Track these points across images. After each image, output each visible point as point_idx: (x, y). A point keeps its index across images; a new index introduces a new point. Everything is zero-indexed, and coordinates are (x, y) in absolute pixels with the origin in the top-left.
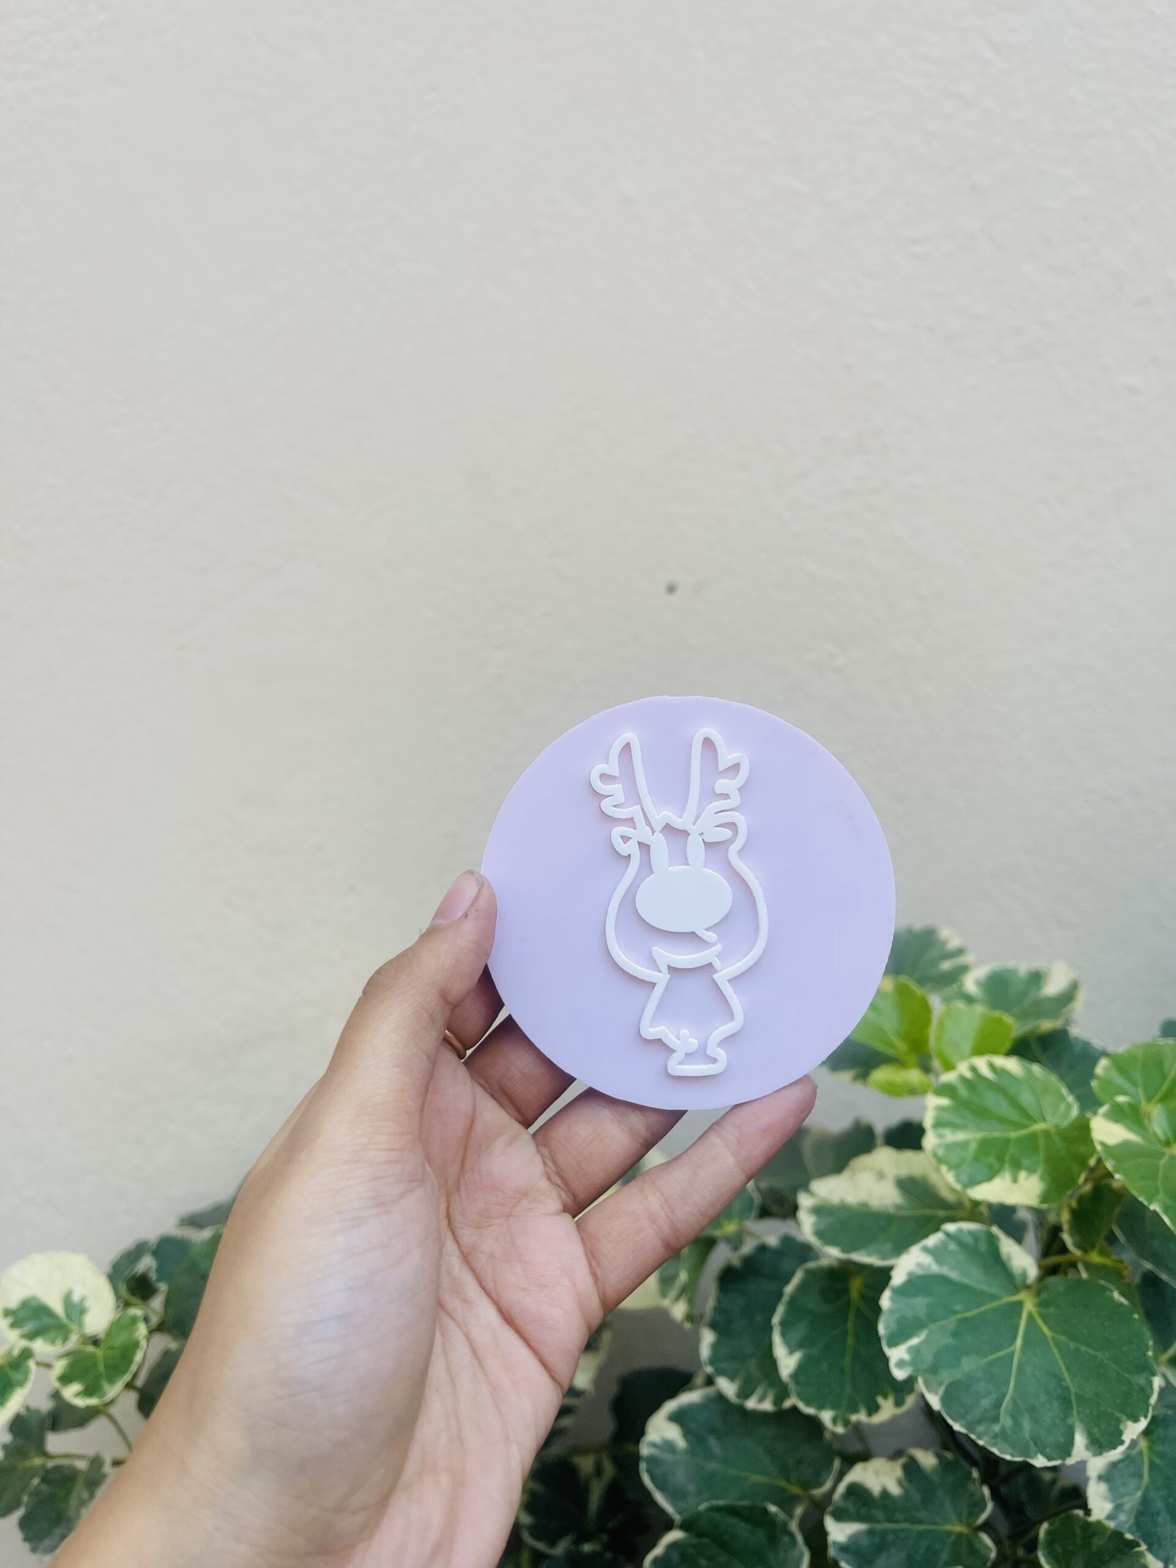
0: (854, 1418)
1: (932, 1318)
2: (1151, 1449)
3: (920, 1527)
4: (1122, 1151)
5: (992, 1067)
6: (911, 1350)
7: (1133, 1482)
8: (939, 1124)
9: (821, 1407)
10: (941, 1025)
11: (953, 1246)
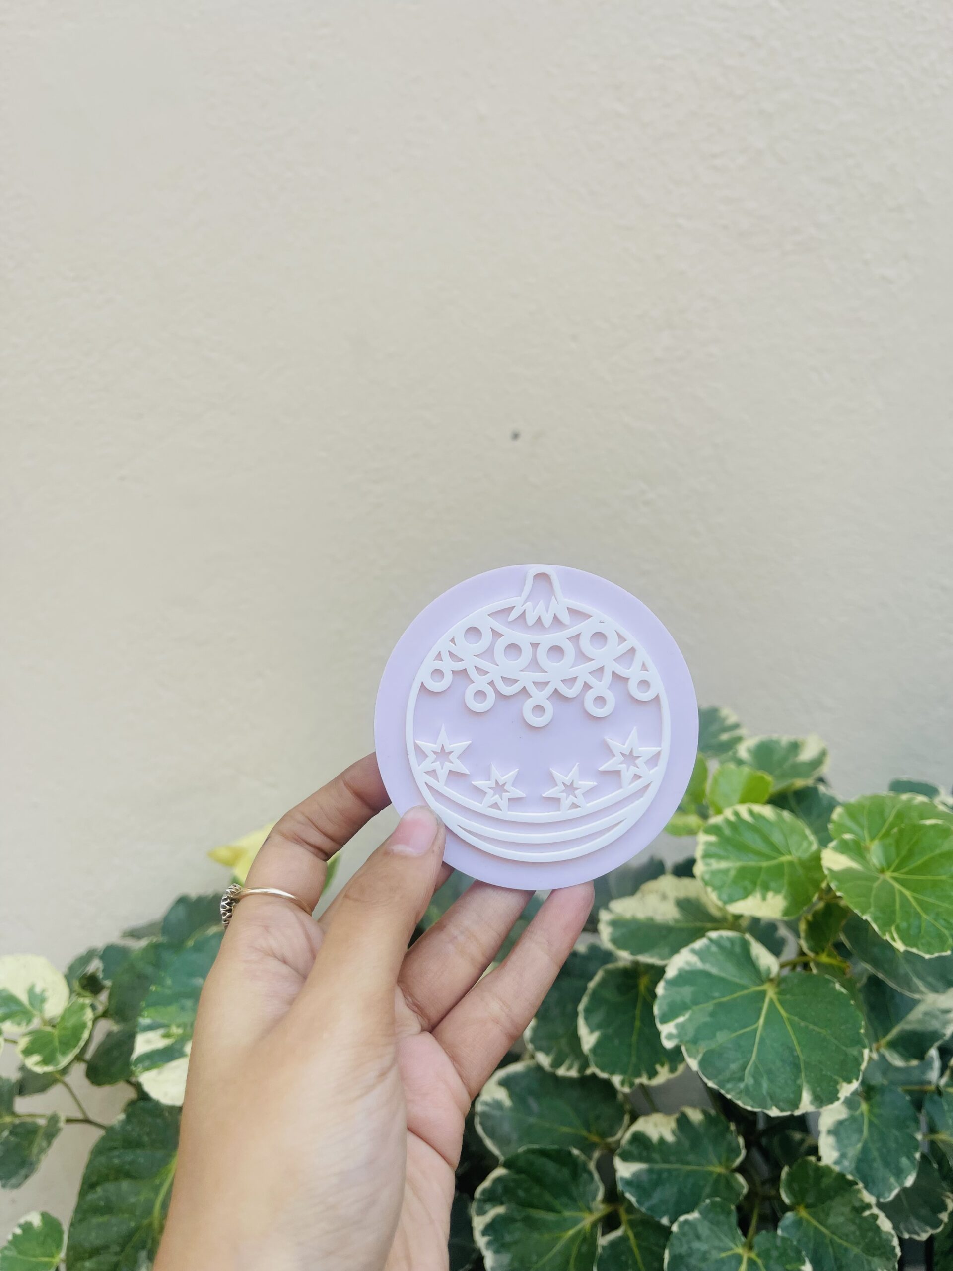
0: (638, 1081)
1: (695, 1002)
2: (870, 1111)
3: (689, 1168)
4: (844, 876)
5: (751, 812)
6: (677, 1026)
7: (855, 1137)
8: (707, 856)
9: (612, 1073)
10: (716, 781)
11: (714, 949)
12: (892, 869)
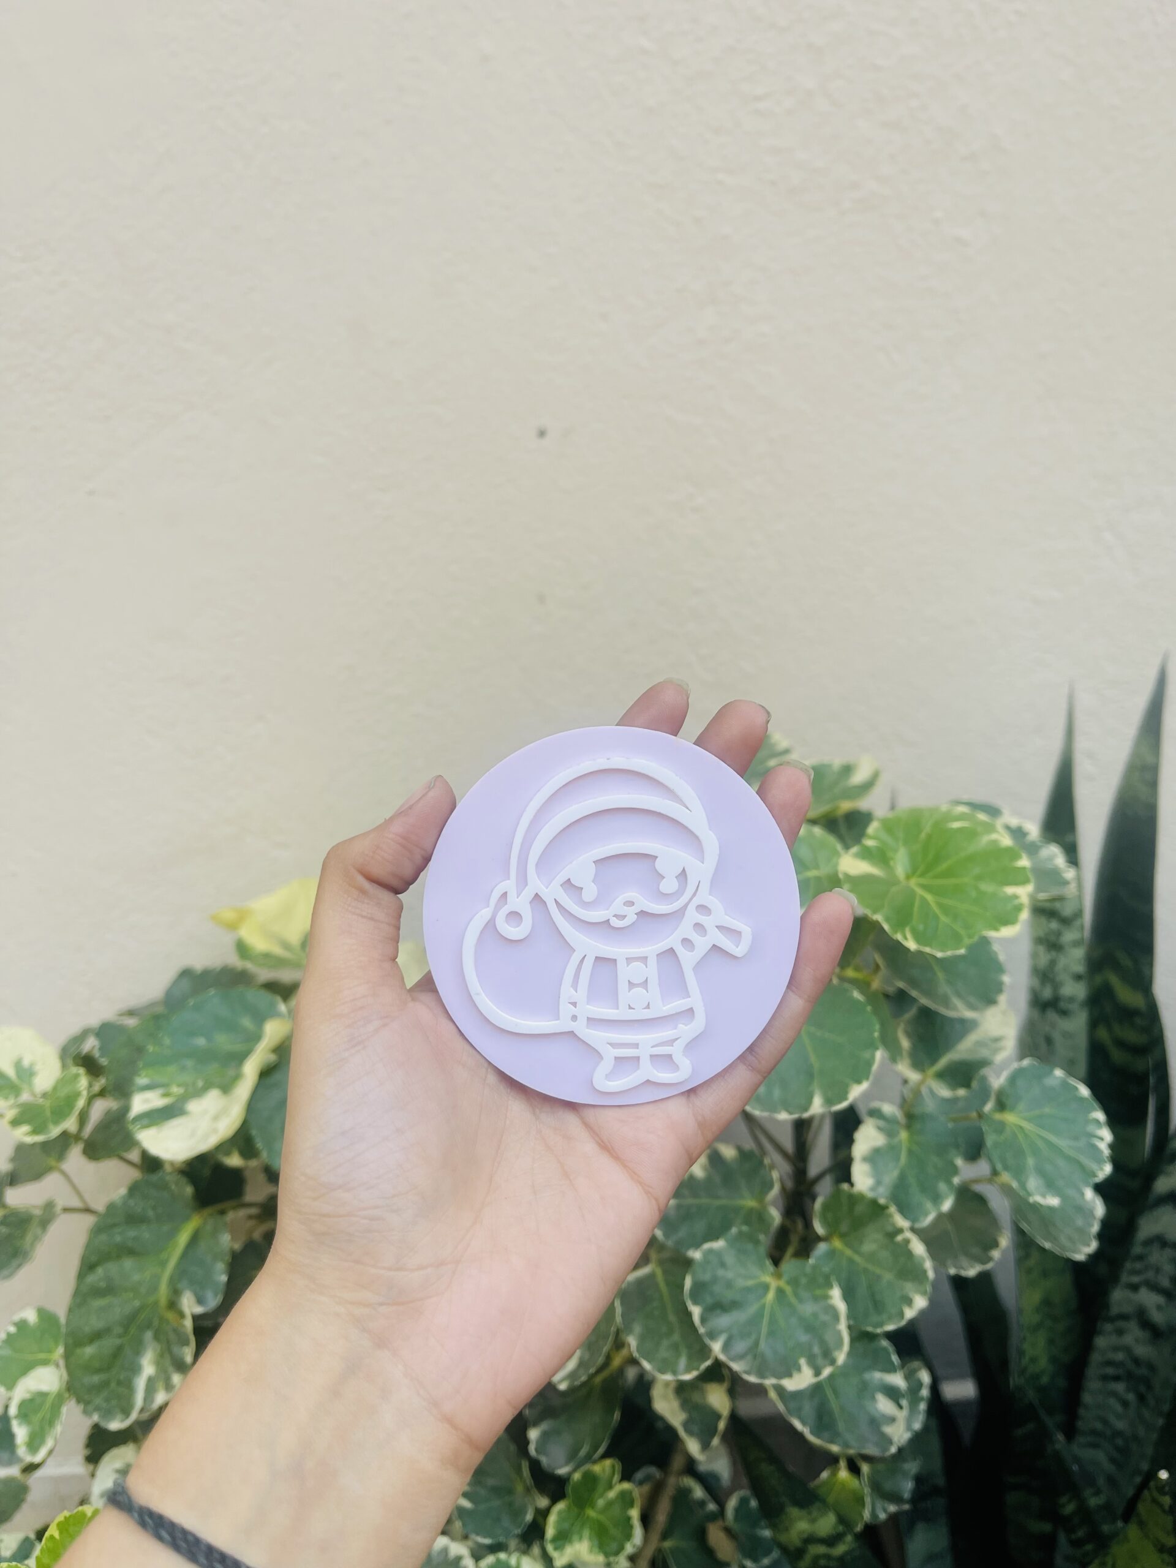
2: (910, 1142)
3: (719, 1202)
7: (892, 1164)
12: (919, 872)
